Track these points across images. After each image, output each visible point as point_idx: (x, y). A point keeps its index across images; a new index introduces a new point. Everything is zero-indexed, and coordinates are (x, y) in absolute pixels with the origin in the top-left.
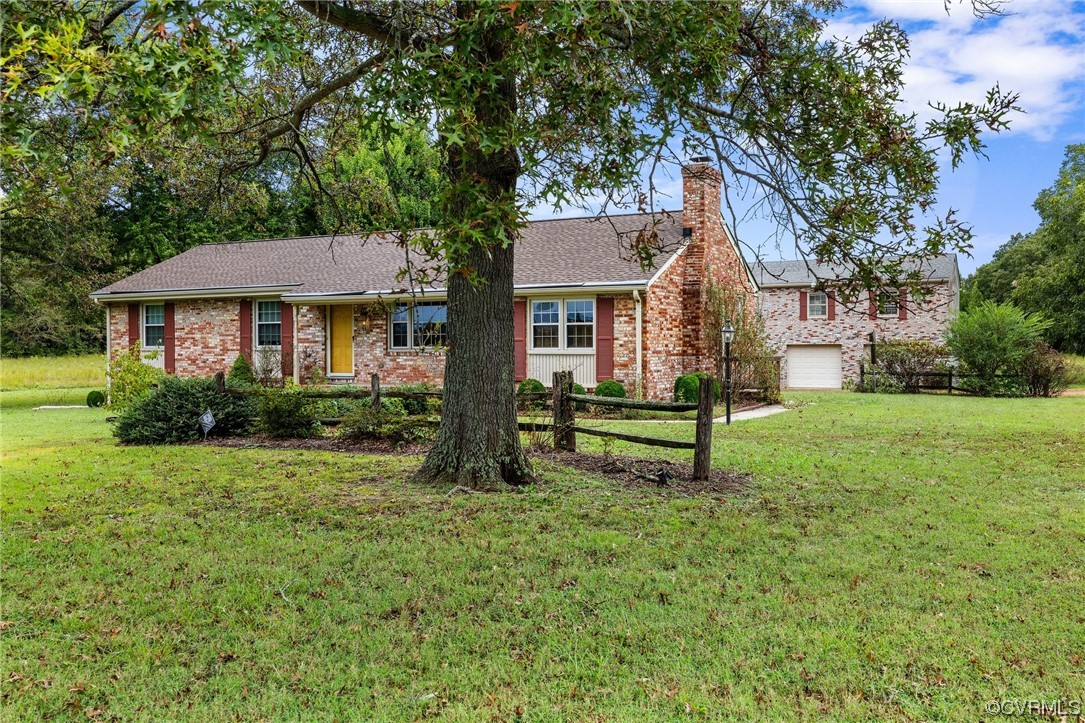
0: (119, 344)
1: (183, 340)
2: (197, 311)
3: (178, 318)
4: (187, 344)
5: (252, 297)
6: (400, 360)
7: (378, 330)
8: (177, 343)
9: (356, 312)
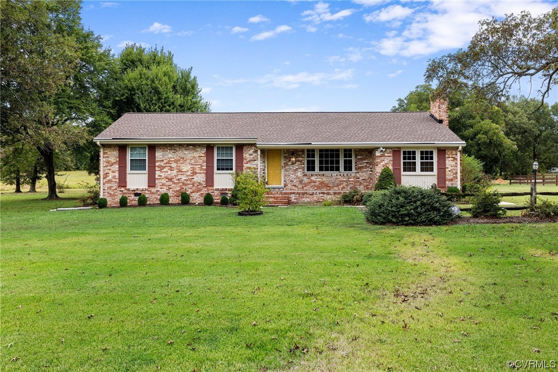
0: (110, 169)
1: (162, 168)
2: (173, 151)
3: (159, 154)
4: (165, 170)
5: (214, 144)
6: (313, 178)
7: (299, 163)
8: (157, 169)
9: (285, 153)
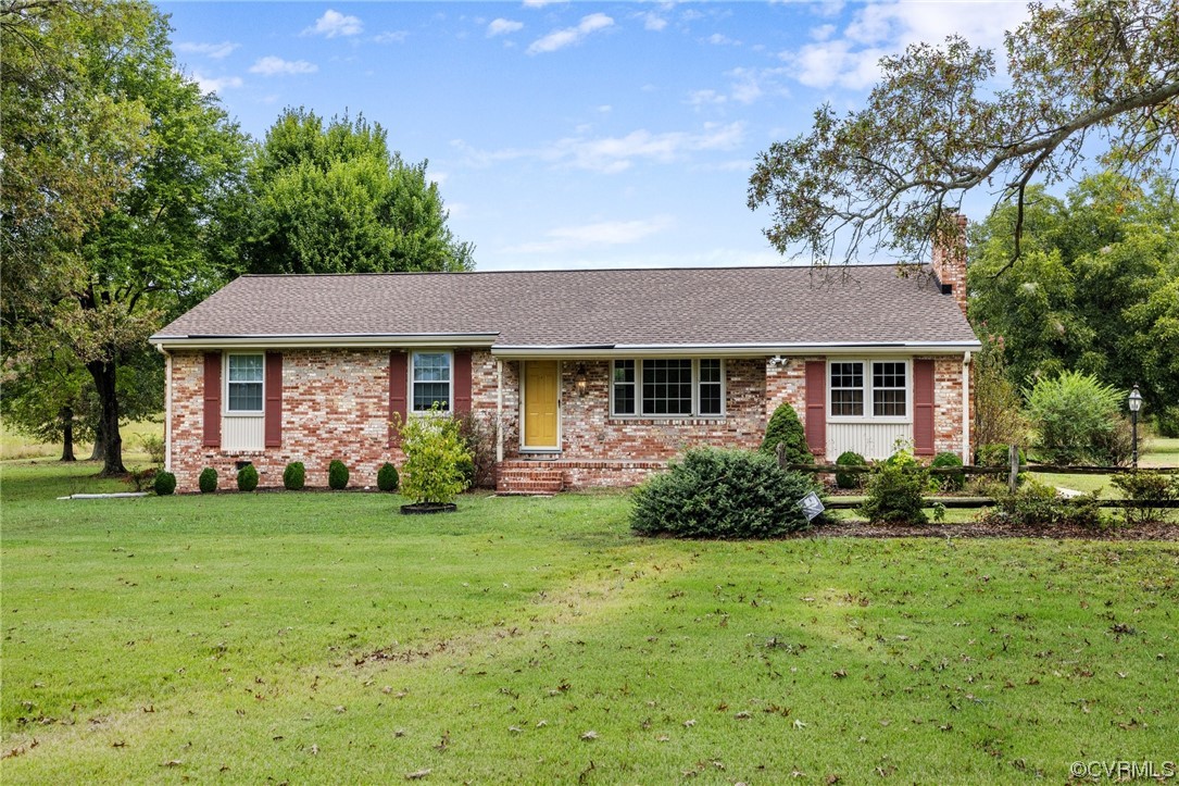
0: (187, 407)
1: (295, 403)
2: (319, 365)
3: (289, 373)
4: (302, 408)
5: (407, 348)
6: (628, 430)
7: (597, 393)
8: (284, 406)
9: (565, 370)
